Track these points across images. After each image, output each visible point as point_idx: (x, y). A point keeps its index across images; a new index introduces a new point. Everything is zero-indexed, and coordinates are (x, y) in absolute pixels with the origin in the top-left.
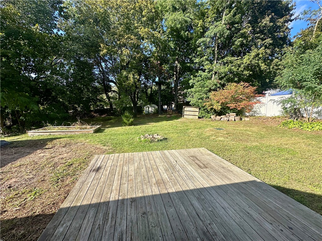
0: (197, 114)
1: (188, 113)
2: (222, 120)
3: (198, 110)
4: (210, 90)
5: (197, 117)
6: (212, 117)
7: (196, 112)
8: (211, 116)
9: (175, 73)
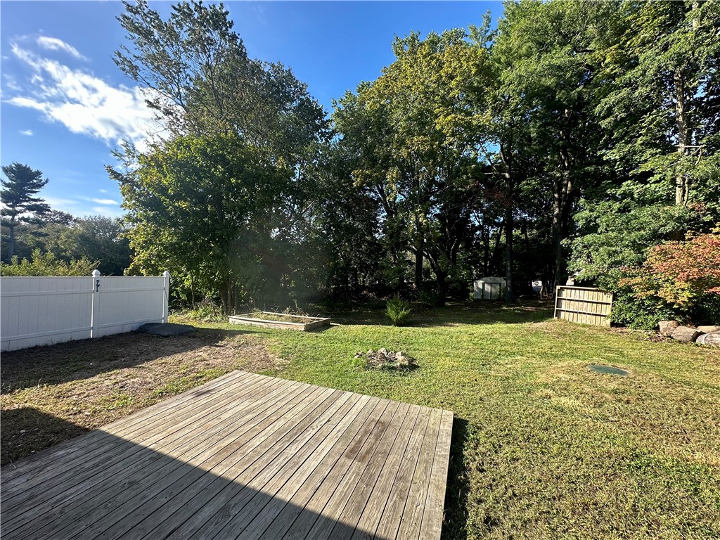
0: (607, 310)
1: (575, 306)
2: (700, 340)
3: (610, 300)
4: (656, 237)
5: (608, 321)
6: (663, 325)
7: (604, 306)
8: (657, 321)
9: (556, 195)
